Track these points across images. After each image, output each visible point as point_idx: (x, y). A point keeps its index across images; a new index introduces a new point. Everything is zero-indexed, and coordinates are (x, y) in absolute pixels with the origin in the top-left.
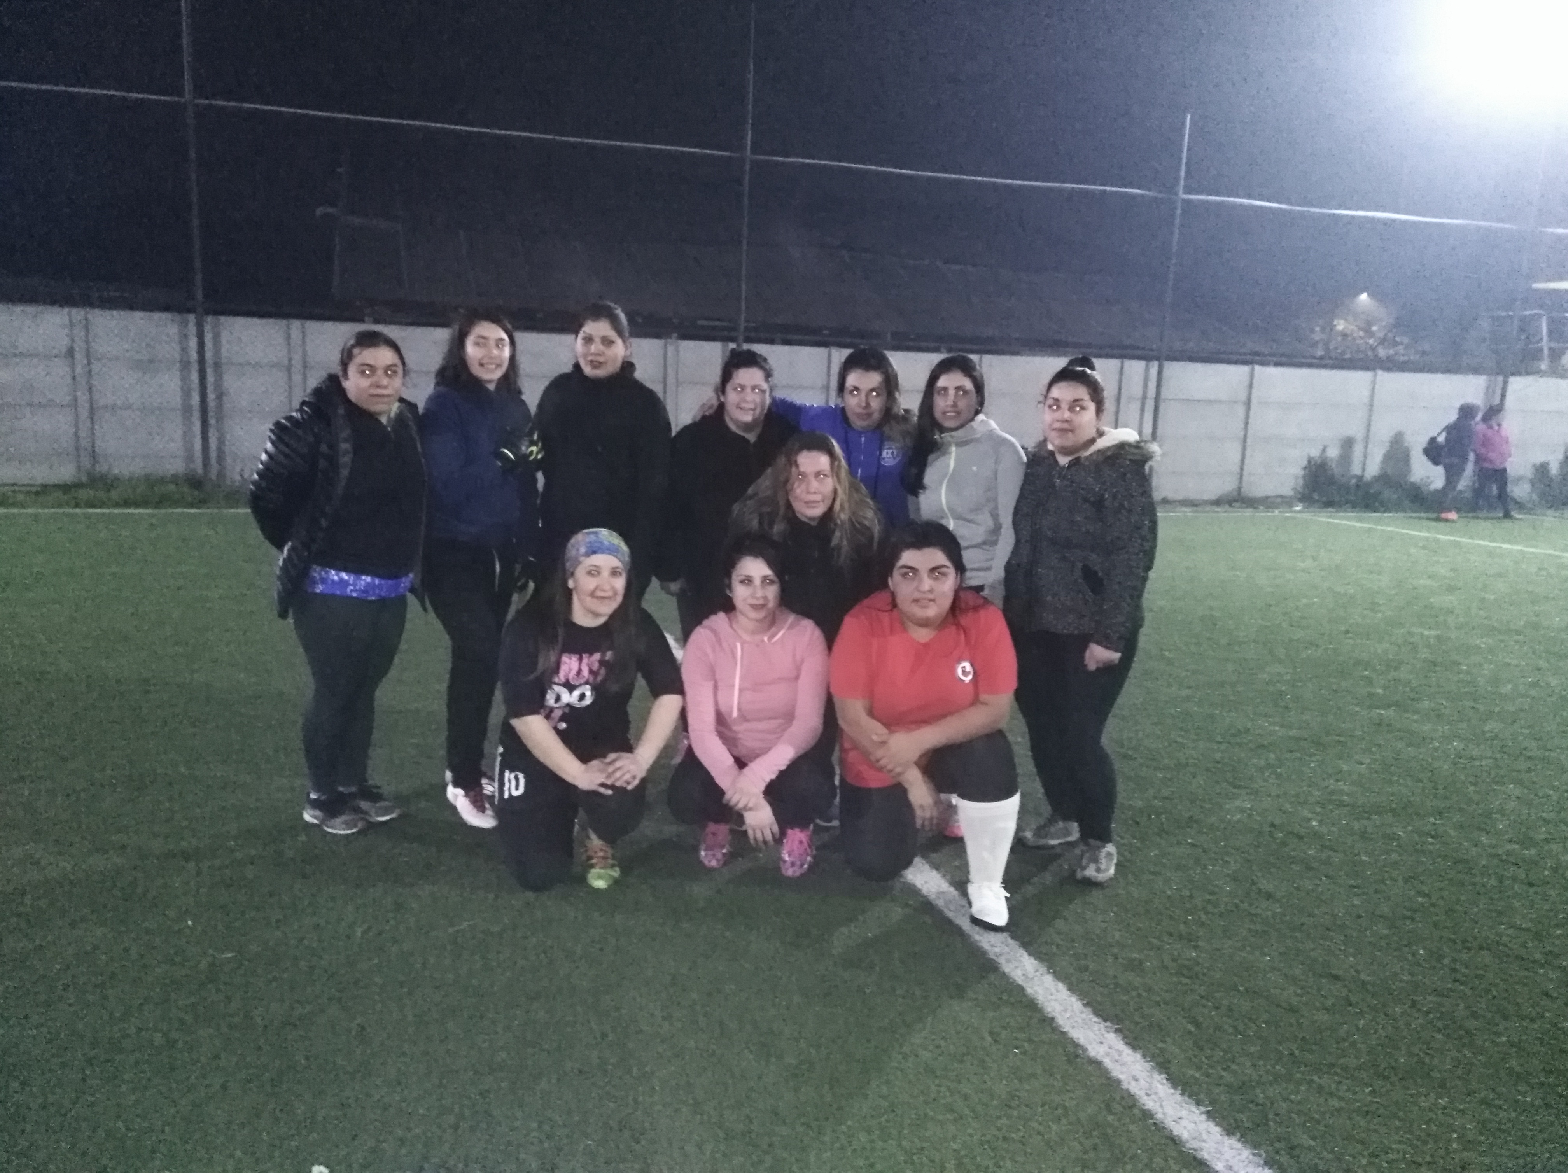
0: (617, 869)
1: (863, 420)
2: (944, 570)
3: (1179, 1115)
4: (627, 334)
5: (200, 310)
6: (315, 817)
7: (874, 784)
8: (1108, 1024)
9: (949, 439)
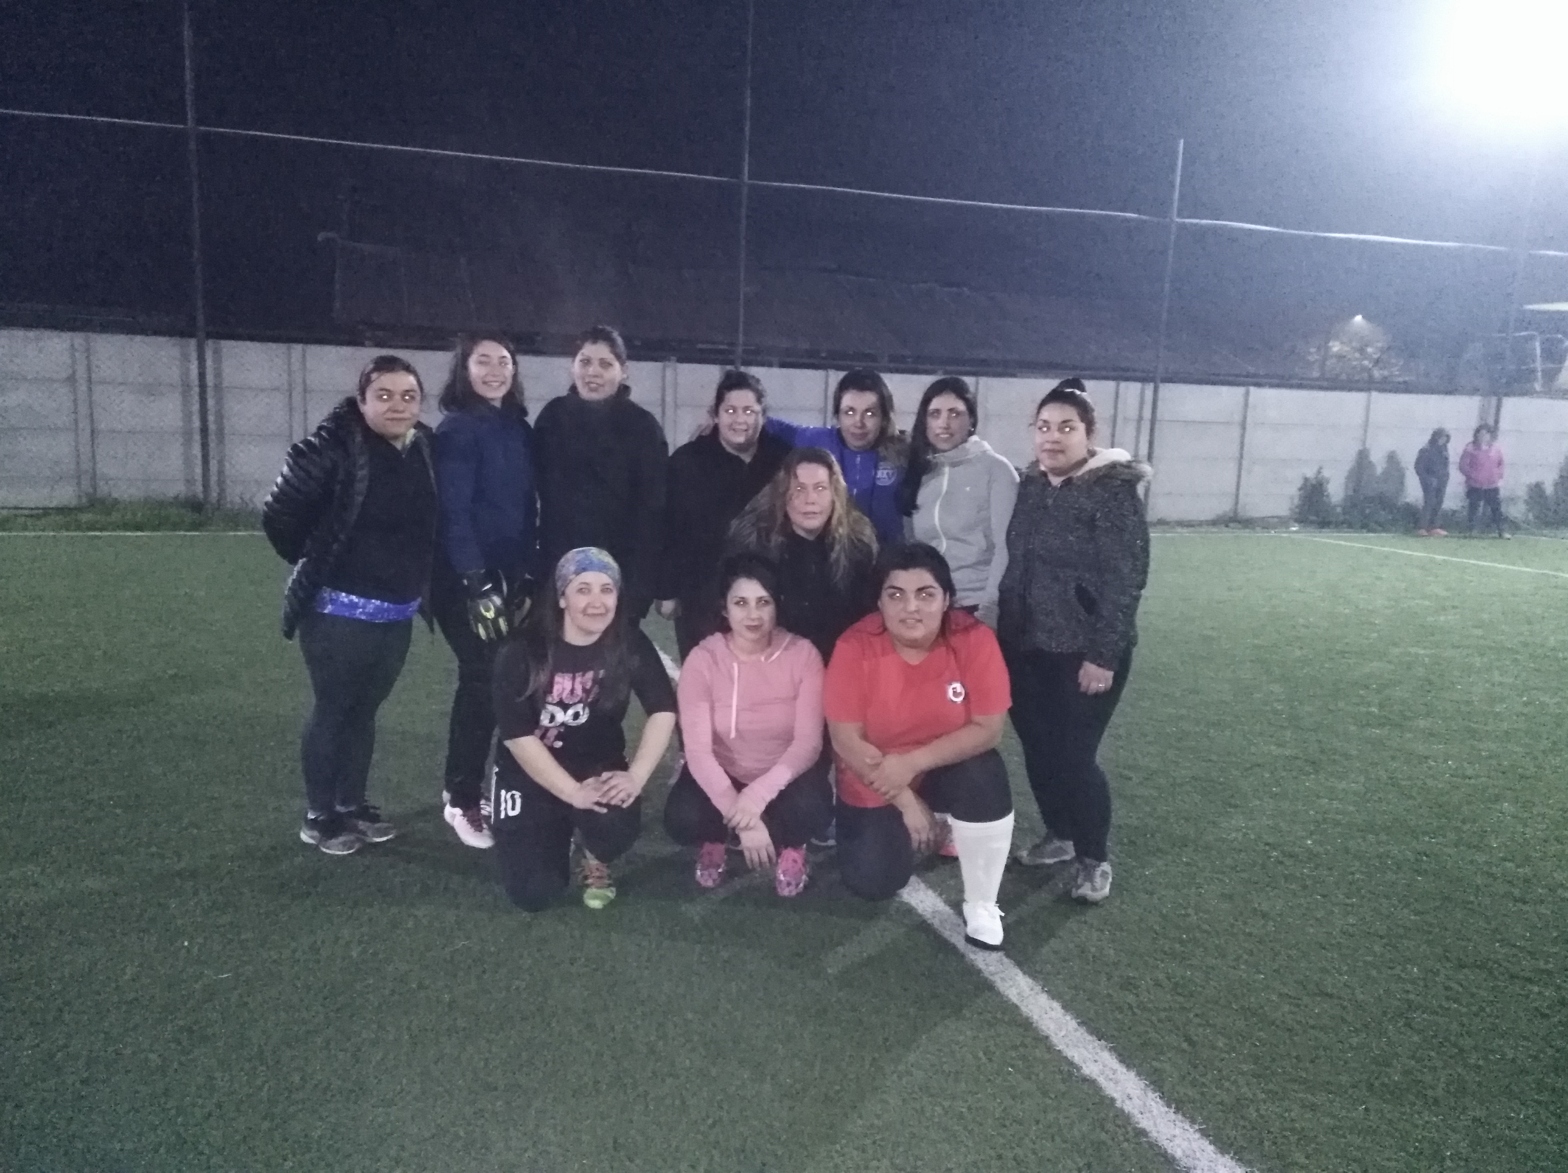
0: (614, 889)
1: (860, 439)
2: (931, 590)
3: (1173, 1133)
4: (624, 356)
5: (201, 334)
6: (312, 837)
7: (871, 805)
8: (1103, 1042)
9: (942, 459)
